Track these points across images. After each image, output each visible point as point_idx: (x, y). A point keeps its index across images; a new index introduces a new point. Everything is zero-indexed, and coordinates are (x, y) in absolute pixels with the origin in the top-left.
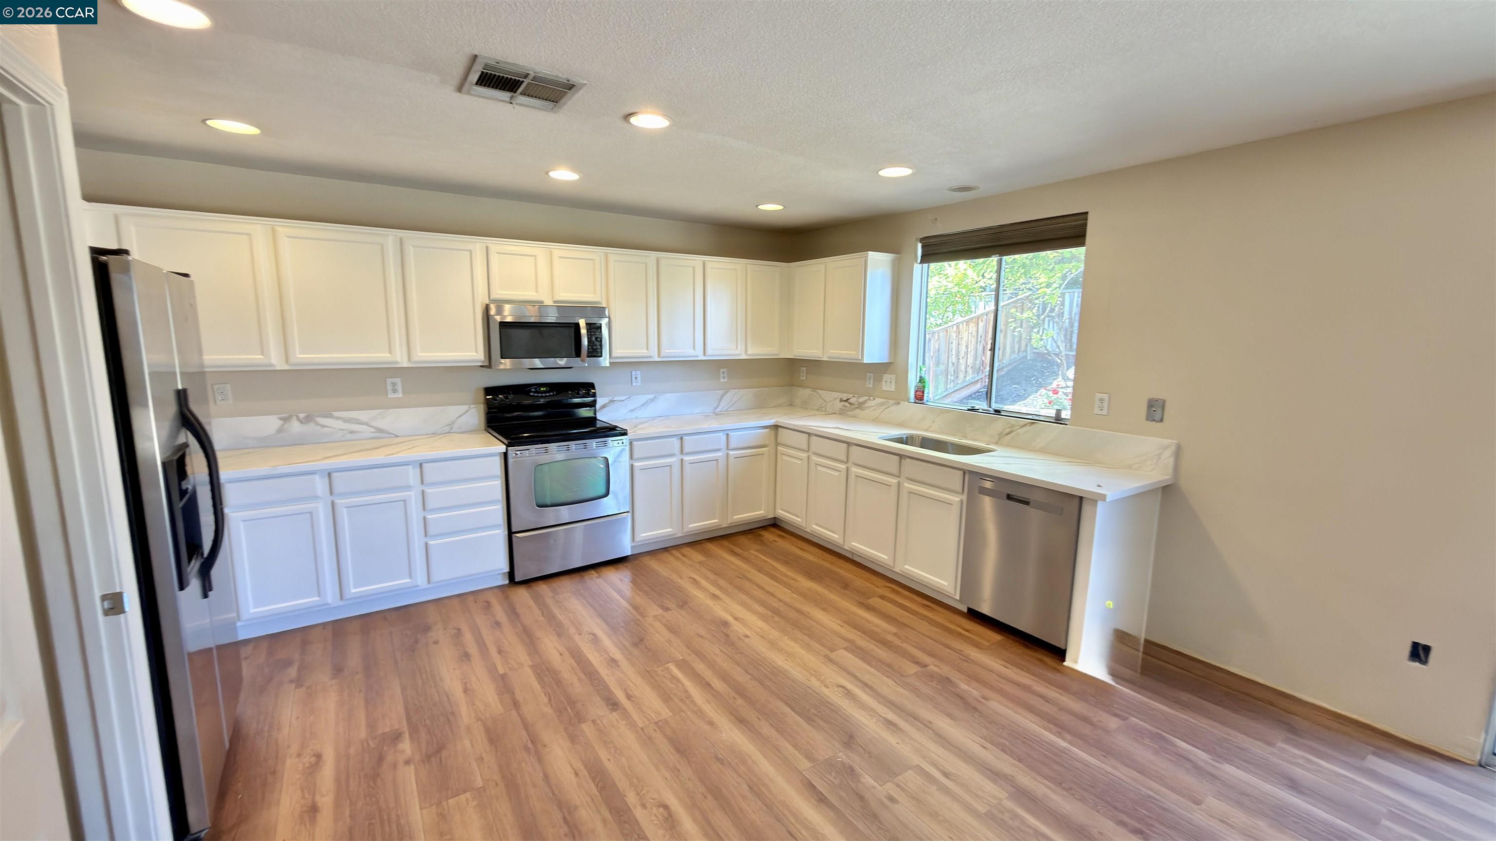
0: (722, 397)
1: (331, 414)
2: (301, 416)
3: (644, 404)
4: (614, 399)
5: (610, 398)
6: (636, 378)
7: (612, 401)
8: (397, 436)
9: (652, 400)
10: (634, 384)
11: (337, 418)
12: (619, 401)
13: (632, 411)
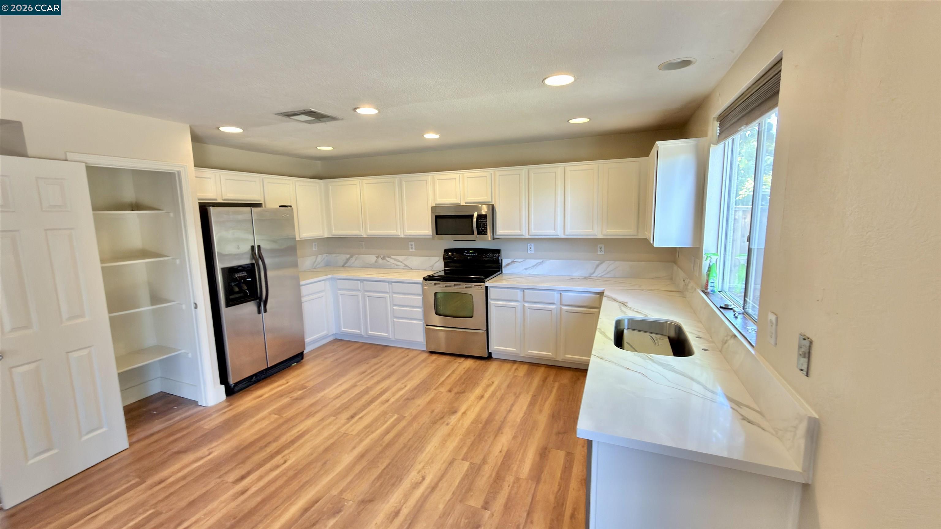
0: (598, 266)
1: (391, 257)
2: (382, 256)
3: (534, 266)
4: (515, 261)
5: (512, 260)
6: (530, 248)
7: (513, 262)
8: (412, 269)
9: (541, 263)
10: (529, 252)
11: (393, 259)
12: (518, 262)
13: (526, 269)
